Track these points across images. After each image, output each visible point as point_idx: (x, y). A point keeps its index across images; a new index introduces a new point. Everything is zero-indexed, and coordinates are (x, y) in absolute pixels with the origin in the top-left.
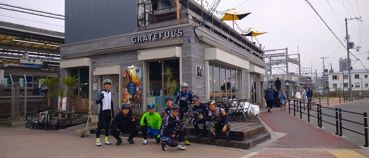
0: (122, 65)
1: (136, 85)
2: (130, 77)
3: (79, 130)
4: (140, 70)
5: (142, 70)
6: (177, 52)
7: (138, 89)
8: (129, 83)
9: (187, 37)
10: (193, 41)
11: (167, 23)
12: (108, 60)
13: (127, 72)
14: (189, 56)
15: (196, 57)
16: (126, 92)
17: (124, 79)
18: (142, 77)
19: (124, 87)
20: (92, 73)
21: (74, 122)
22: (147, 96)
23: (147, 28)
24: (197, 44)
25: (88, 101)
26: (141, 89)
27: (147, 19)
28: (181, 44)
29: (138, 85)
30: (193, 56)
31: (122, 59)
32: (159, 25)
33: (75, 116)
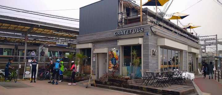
0: (109, 48)
1: (116, 59)
2: (113, 55)
3: (85, 83)
4: (119, 51)
5: (120, 51)
6: (140, 41)
7: (117, 62)
8: (113, 58)
9: (146, 32)
10: (150, 34)
11: (135, 24)
12: (101, 45)
13: (112, 52)
14: (148, 43)
15: (151, 44)
16: (111, 63)
17: (110, 55)
18: (120, 55)
19: (109, 60)
20: (93, 52)
21: (82, 79)
22: (122, 66)
23: (123, 27)
24: (153, 36)
25: (90, 67)
26: (119, 62)
27: (123, 22)
28: (143, 36)
29: (117, 60)
30: (149, 43)
31: (109, 44)
32: (130, 25)
33: (83, 75)
